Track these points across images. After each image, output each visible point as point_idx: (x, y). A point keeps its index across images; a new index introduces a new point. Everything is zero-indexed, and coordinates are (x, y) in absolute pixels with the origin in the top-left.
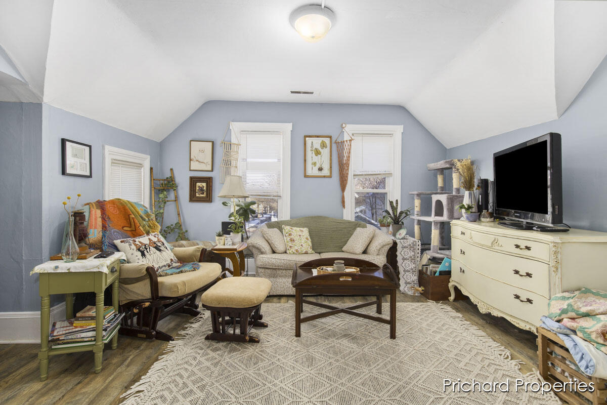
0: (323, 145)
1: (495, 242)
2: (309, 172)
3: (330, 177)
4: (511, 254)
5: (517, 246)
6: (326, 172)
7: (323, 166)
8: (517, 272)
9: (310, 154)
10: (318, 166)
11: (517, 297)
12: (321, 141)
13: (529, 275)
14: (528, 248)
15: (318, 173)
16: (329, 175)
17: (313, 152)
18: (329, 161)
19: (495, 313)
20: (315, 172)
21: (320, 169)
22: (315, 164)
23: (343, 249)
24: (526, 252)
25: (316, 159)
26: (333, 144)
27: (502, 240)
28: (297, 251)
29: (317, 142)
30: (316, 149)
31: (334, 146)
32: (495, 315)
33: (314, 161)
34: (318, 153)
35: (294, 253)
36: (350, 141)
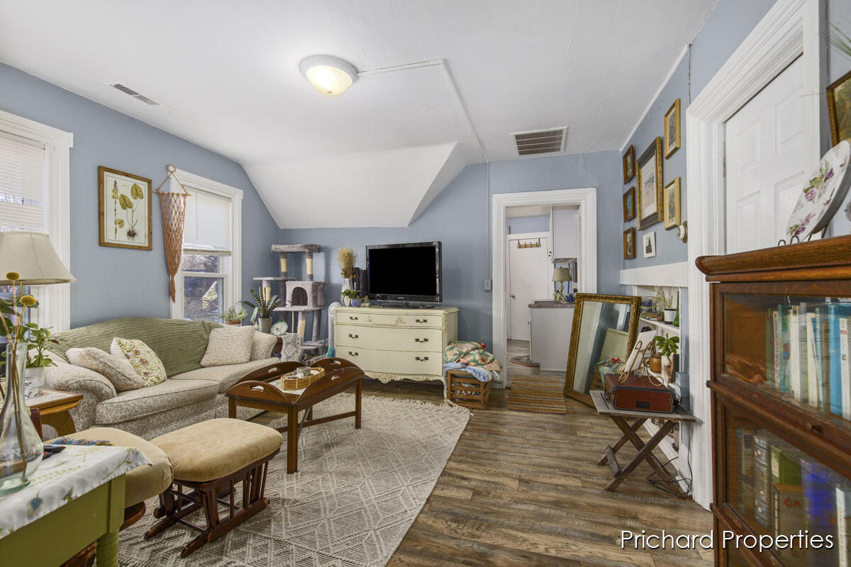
0: (136, 193)
1: (399, 320)
2: (110, 237)
3: (149, 249)
4: (412, 328)
5: (418, 321)
6: (141, 240)
7: (137, 229)
8: (417, 340)
9: (110, 204)
10: (127, 227)
11: (418, 359)
12: (132, 184)
13: (426, 340)
14: (425, 321)
15: (127, 239)
16: (147, 245)
17: (118, 201)
18: (147, 222)
19: (398, 378)
20: (122, 238)
21: (132, 234)
22: (121, 223)
23: (203, 362)
24: (424, 324)
25: (122, 214)
26: (153, 194)
27: (405, 318)
28: (158, 379)
29: (125, 186)
30: (123, 197)
31: (155, 199)
32: (398, 379)
33: (118, 217)
34: (126, 204)
35: (155, 383)
36: (184, 196)
